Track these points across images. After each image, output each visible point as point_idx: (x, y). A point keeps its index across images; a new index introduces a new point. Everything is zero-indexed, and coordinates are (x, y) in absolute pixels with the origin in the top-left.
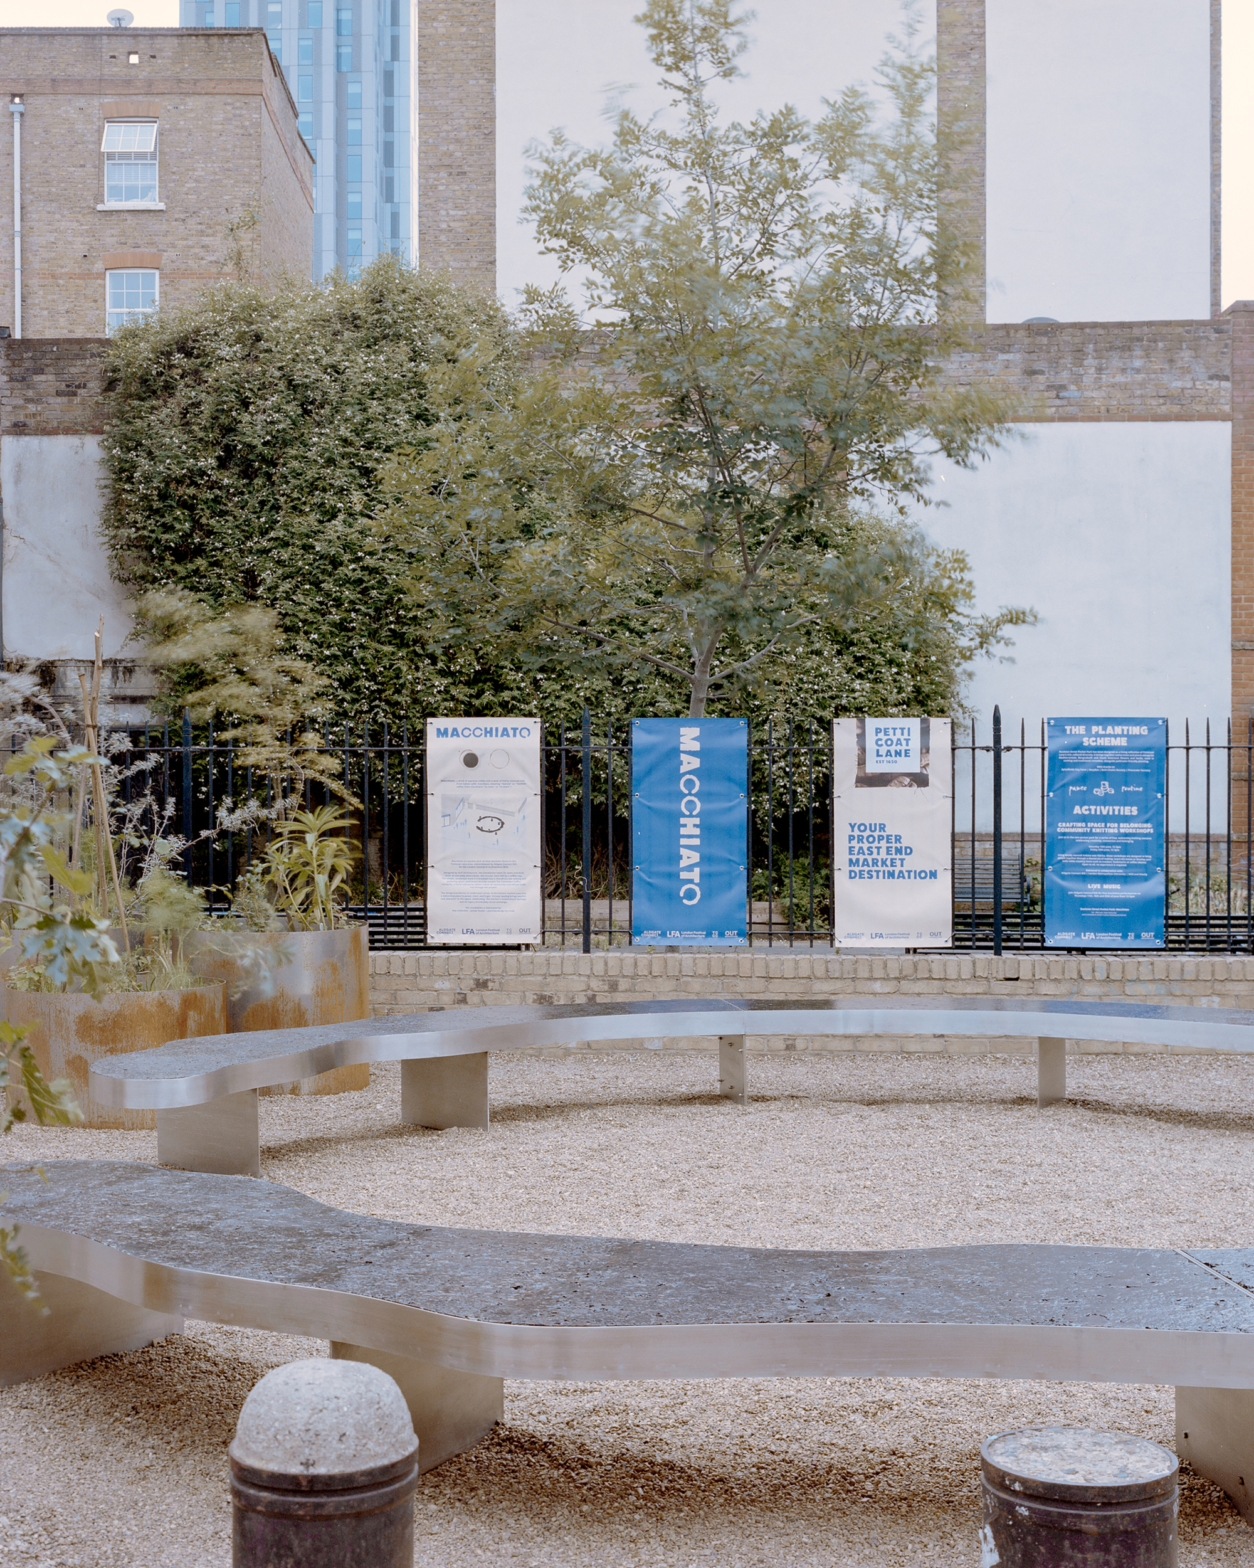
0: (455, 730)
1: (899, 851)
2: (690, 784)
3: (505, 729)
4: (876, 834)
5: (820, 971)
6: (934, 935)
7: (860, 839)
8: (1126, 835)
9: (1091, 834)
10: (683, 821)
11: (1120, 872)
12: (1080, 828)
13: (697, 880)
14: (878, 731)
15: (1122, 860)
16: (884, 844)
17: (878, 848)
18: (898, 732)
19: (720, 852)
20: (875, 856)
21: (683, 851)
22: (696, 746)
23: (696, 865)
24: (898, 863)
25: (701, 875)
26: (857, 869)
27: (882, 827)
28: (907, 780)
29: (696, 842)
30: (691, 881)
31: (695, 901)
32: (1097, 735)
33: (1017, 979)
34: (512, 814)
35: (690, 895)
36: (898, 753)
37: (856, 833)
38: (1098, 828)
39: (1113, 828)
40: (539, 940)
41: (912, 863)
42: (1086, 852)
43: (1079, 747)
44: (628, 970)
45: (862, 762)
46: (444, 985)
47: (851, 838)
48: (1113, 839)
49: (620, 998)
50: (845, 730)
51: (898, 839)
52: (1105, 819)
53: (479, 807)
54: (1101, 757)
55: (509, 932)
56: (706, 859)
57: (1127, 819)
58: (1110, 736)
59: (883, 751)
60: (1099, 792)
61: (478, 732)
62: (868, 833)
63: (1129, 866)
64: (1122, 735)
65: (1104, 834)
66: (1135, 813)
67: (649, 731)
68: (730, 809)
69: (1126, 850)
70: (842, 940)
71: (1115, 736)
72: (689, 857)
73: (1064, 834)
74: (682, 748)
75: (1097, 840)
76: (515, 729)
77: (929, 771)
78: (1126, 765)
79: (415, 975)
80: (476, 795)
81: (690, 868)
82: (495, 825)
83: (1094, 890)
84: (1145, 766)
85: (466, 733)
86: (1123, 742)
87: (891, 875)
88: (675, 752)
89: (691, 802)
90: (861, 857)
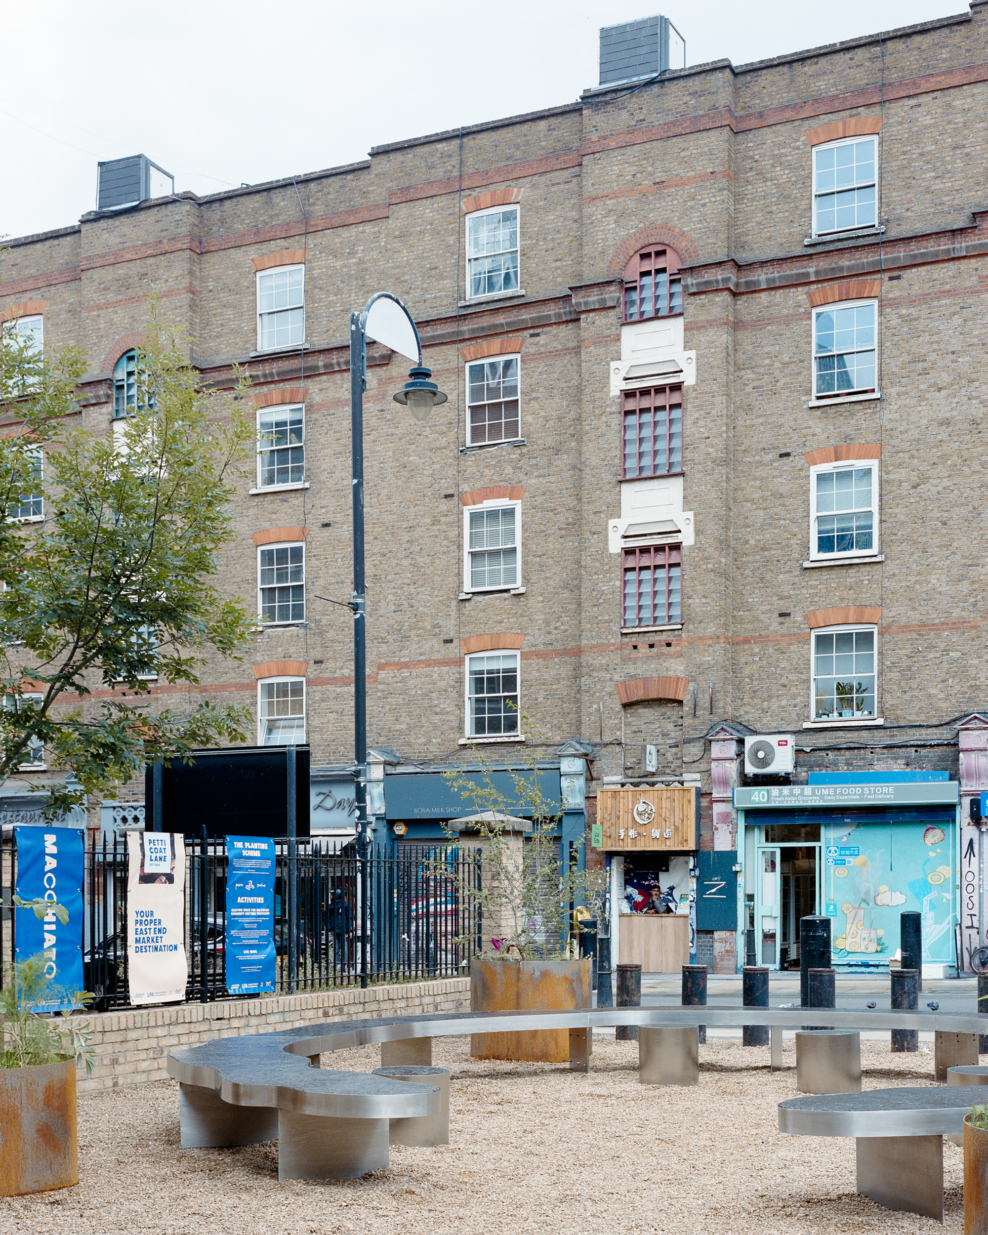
1: (160, 931)
2: (50, 880)
4: (149, 919)
6: (177, 992)
7: (141, 923)
8: (259, 916)
9: (245, 916)
11: (256, 942)
12: (240, 912)
13: (54, 959)
15: (257, 933)
16: (152, 926)
17: (150, 929)
19: (66, 935)
20: (148, 935)
21: (46, 935)
22: (55, 850)
23: (53, 946)
24: (159, 940)
25: (57, 954)
26: (139, 945)
27: (152, 913)
29: (54, 927)
30: (51, 959)
31: (53, 976)
32: (248, 849)
33: (223, 1019)
35: (50, 970)
37: (139, 918)
38: (248, 912)
39: (254, 912)
41: (166, 940)
42: (244, 929)
43: (241, 857)
45: (142, 865)
47: (136, 922)
48: (254, 920)
50: (133, 842)
51: (160, 922)
52: (250, 906)
54: (250, 864)
56: (59, 941)
57: (258, 906)
58: (253, 850)
60: (248, 888)
62: (145, 918)
63: (260, 937)
64: (258, 850)
65: (250, 916)
66: (262, 901)
67: (26, 837)
68: (74, 901)
69: (259, 926)
70: (134, 999)
71: (255, 850)
72: (50, 940)
73: (234, 916)
74: (47, 852)
75: (248, 920)
77: (174, 873)
78: (259, 869)
81: (50, 949)
83: (246, 954)
84: (266, 870)
86: (259, 854)
87: (156, 948)
88: (43, 854)
89: (51, 895)
90: (142, 936)
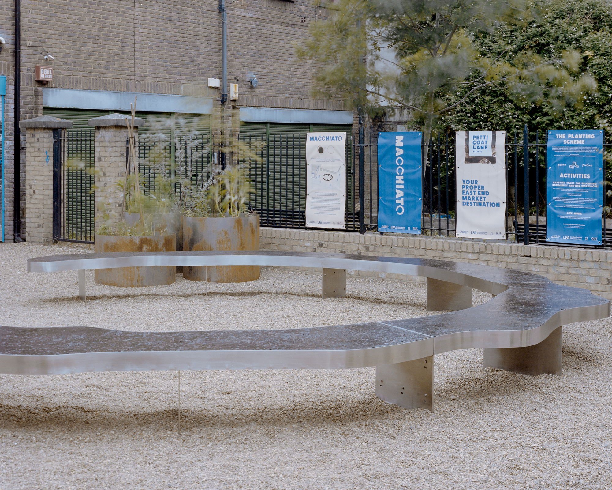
0: (316, 137)
1: (483, 193)
2: (400, 161)
3: (333, 137)
4: (474, 185)
5: (446, 248)
6: (497, 233)
7: (467, 188)
8: (584, 188)
9: (568, 187)
10: (397, 177)
11: (582, 207)
12: (563, 184)
13: (403, 204)
14: (474, 137)
15: (582, 201)
16: (477, 190)
17: (475, 192)
18: (483, 137)
19: (411, 192)
20: (473, 195)
21: (397, 191)
22: (401, 144)
23: (402, 197)
24: (483, 199)
25: (404, 202)
26: (466, 201)
27: (476, 182)
28: (486, 160)
29: (402, 187)
30: (400, 204)
31: (402, 213)
32: (571, 139)
33: (530, 256)
34: (335, 173)
35: (400, 210)
36: (482, 148)
37: (465, 184)
38: (571, 184)
39: (578, 184)
40: (344, 228)
41: (489, 199)
42: (566, 196)
43: (562, 145)
44: (373, 242)
45: (467, 152)
46: (308, 244)
47: (463, 187)
48: (578, 190)
49: (370, 254)
50: (460, 137)
51: (483, 188)
52: (574, 180)
53: (325, 170)
54: (572, 150)
55: (334, 223)
56: (406, 195)
57: (585, 180)
58: (576, 139)
59: (476, 146)
60: (572, 167)
61: (324, 138)
62: (470, 184)
63: (586, 204)
64: (582, 139)
65: (574, 188)
66: (589, 177)
67: (385, 138)
68: (415, 173)
69: (584, 196)
70: (459, 235)
71: (579, 139)
72: (400, 194)
73: (555, 187)
74: (397, 145)
75: (571, 190)
76: (336, 137)
77: (496, 156)
78: (584, 154)
79: (299, 240)
80: (323, 165)
81: (400, 199)
82: (329, 178)
83: (570, 215)
84: (593, 154)
85: (320, 139)
86: (582, 142)
87: (480, 204)
88: (394, 147)
89: (400, 169)
90: (468, 196)
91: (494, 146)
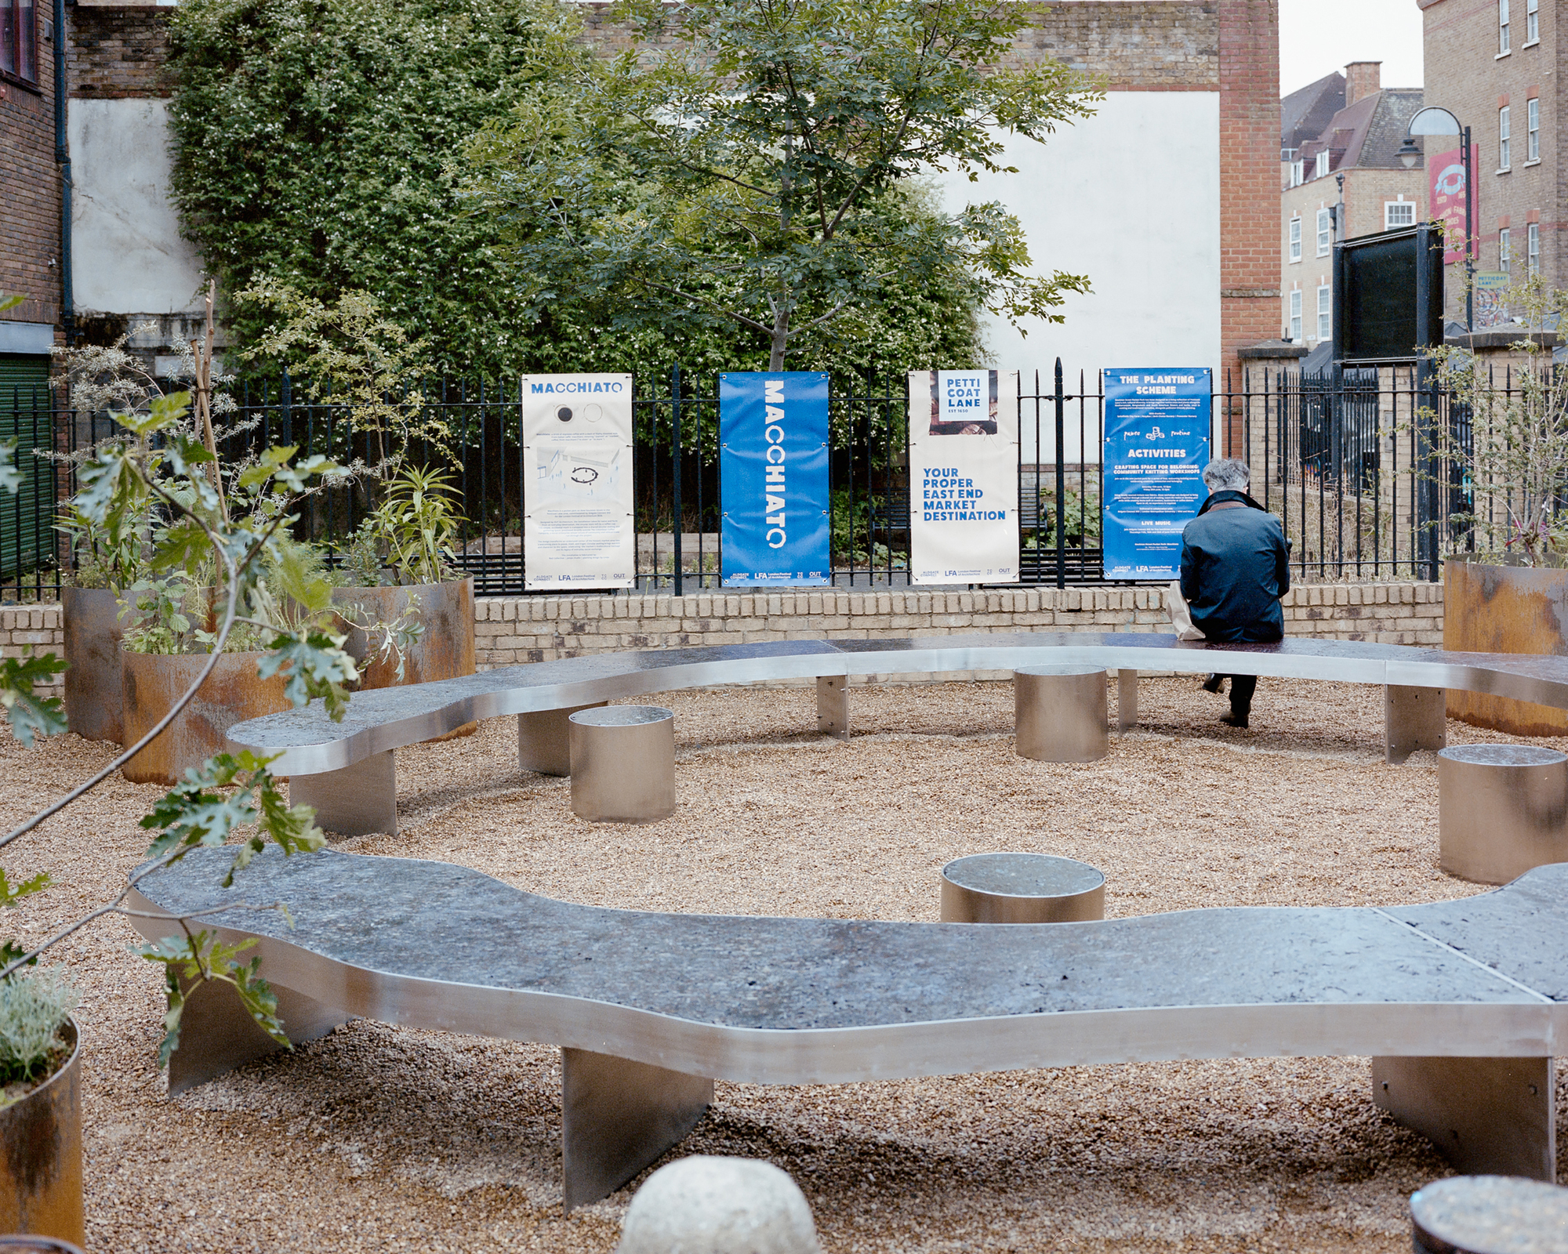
0: (549, 385)
1: (970, 494)
2: (774, 434)
3: (598, 385)
4: (949, 479)
5: (899, 608)
6: (1002, 571)
7: (934, 483)
8: (1175, 475)
9: (1144, 475)
10: (768, 469)
11: (1170, 510)
12: (1134, 469)
13: (782, 525)
14: (950, 382)
15: (1171, 499)
16: (956, 487)
17: (951, 492)
18: (969, 383)
19: (803, 497)
20: (948, 498)
21: (769, 498)
22: (780, 399)
23: (781, 510)
24: (970, 505)
25: (787, 520)
26: (931, 511)
27: (955, 472)
28: (977, 428)
29: (782, 488)
30: (777, 526)
31: (781, 545)
32: (1149, 384)
33: (1080, 610)
34: (605, 465)
35: (776, 538)
36: (969, 403)
37: (931, 477)
38: (1150, 469)
39: (1164, 470)
40: (632, 585)
41: (981, 505)
42: (1140, 492)
43: (1133, 395)
44: (719, 611)
45: (935, 411)
46: (547, 628)
47: (926, 483)
48: (1164, 480)
49: (712, 639)
50: (919, 383)
51: (969, 483)
52: (1156, 461)
53: (574, 459)
54: (1153, 405)
55: (604, 577)
56: (790, 505)
57: (1176, 461)
58: (1160, 385)
59: (955, 401)
60: (1150, 437)
61: (571, 388)
62: (942, 477)
63: (1179, 504)
64: (1172, 384)
65: (1156, 475)
66: (1183, 455)
67: (736, 385)
68: (812, 458)
69: (1176, 488)
70: (918, 579)
71: (1166, 385)
72: (775, 503)
73: (1121, 476)
74: (767, 400)
75: (1150, 480)
76: (607, 385)
77: (997, 420)
78: (1175, 412)
79: (514, 622)
80: (570, 447)
81: (776, 513)
82: (589, 476)
83: (1148, 527)
84: (1191, 412)
85: (561, 388)
86: (1172, 390)
87: (963, 516)
88: (761, 404)
89: (776, 451)
90: (936, 501)
91: (994, 399)
